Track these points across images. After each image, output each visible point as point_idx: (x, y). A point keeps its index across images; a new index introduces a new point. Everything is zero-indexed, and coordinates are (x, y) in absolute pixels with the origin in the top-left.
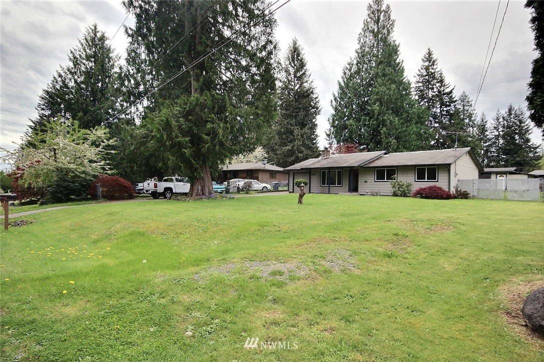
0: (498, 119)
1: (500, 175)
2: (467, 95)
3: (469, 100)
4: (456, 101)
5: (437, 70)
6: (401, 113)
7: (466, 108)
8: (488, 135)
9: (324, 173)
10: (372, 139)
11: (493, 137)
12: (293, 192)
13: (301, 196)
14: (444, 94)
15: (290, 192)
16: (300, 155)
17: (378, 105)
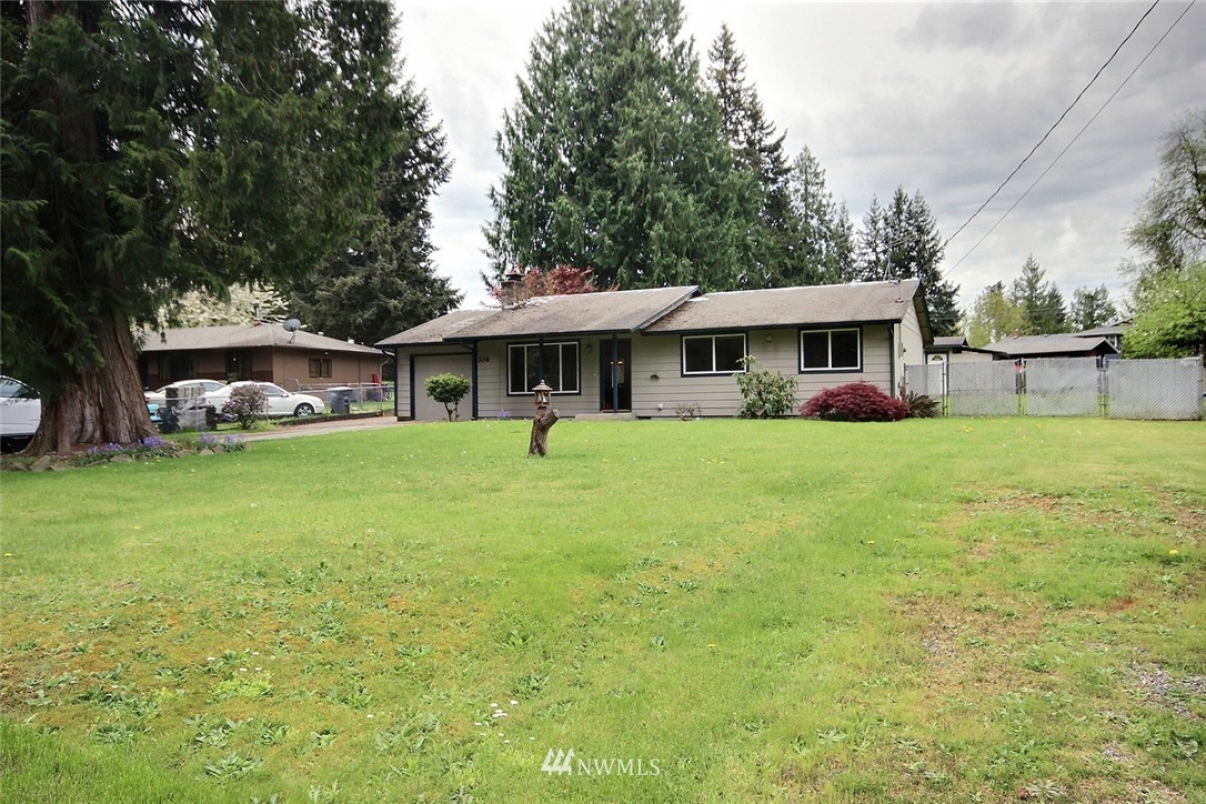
0: (874, 222)
1: (933, 356)
2: (812, 156)
3: (818, 171)
4: (789, 170)
5: (745, 85)
6: (698, 184)
7: (812, 189)
8: (854, 261)
9: (518, 354)
10: (621, 256)
11: (866, 265)
12: (412, 418)
13: (541, 429)
14: (762, 150)
15: (401, 419)
16: (393, 302)
17: (641, 158)
